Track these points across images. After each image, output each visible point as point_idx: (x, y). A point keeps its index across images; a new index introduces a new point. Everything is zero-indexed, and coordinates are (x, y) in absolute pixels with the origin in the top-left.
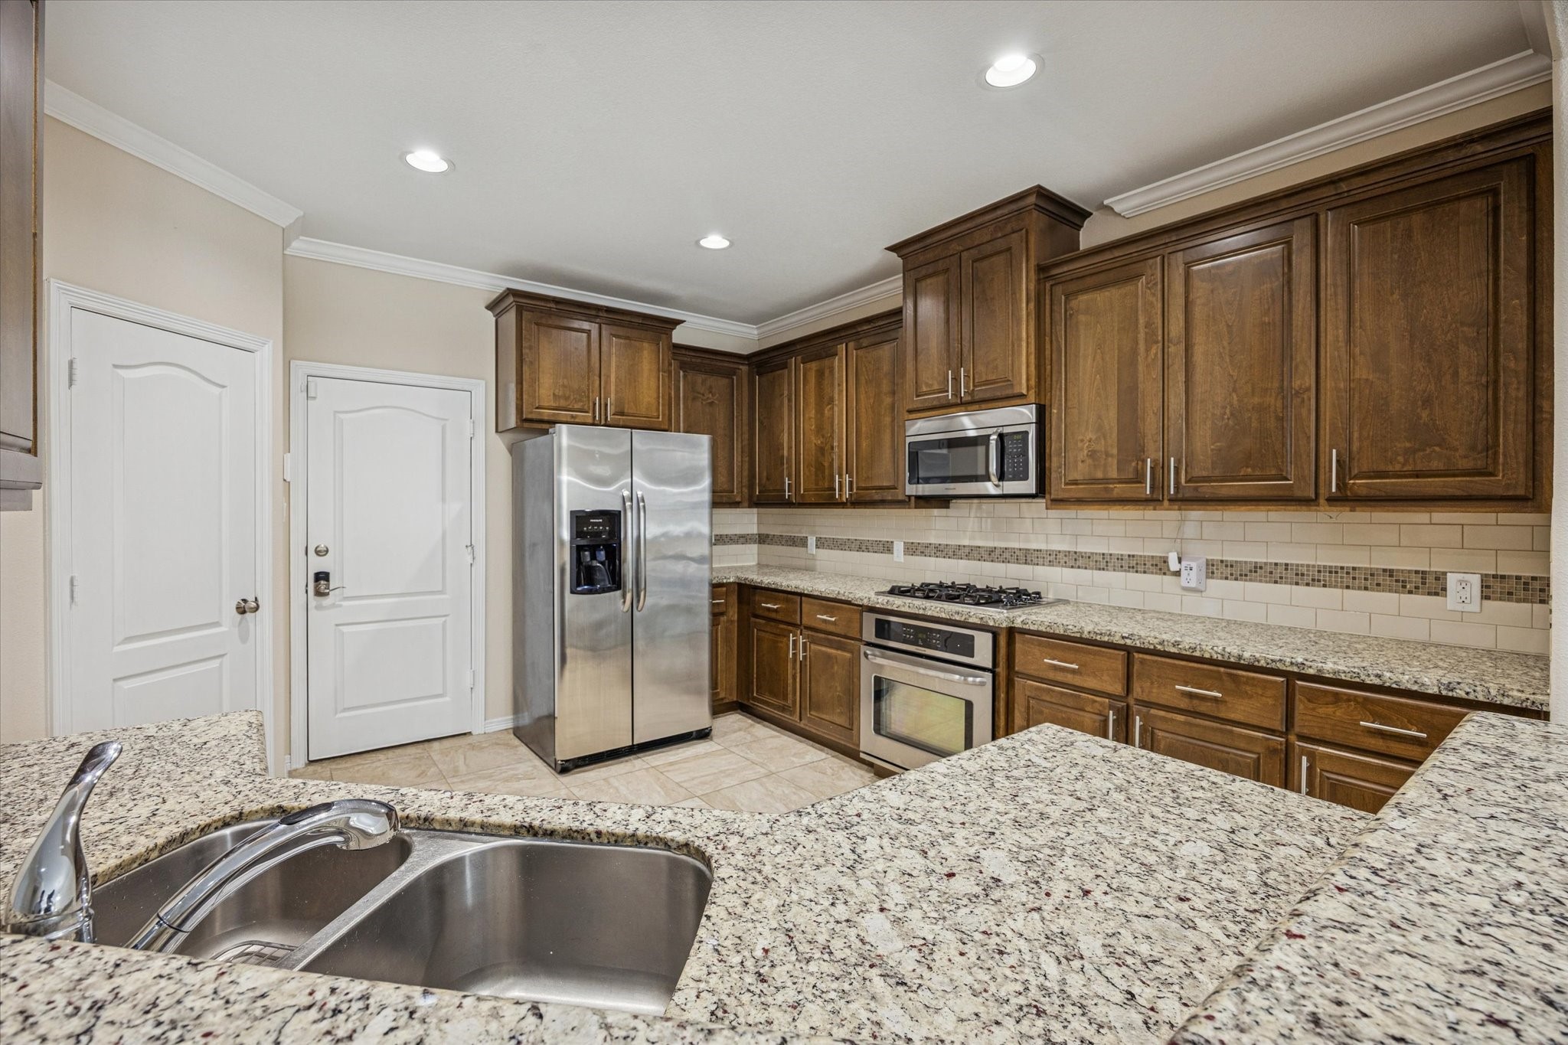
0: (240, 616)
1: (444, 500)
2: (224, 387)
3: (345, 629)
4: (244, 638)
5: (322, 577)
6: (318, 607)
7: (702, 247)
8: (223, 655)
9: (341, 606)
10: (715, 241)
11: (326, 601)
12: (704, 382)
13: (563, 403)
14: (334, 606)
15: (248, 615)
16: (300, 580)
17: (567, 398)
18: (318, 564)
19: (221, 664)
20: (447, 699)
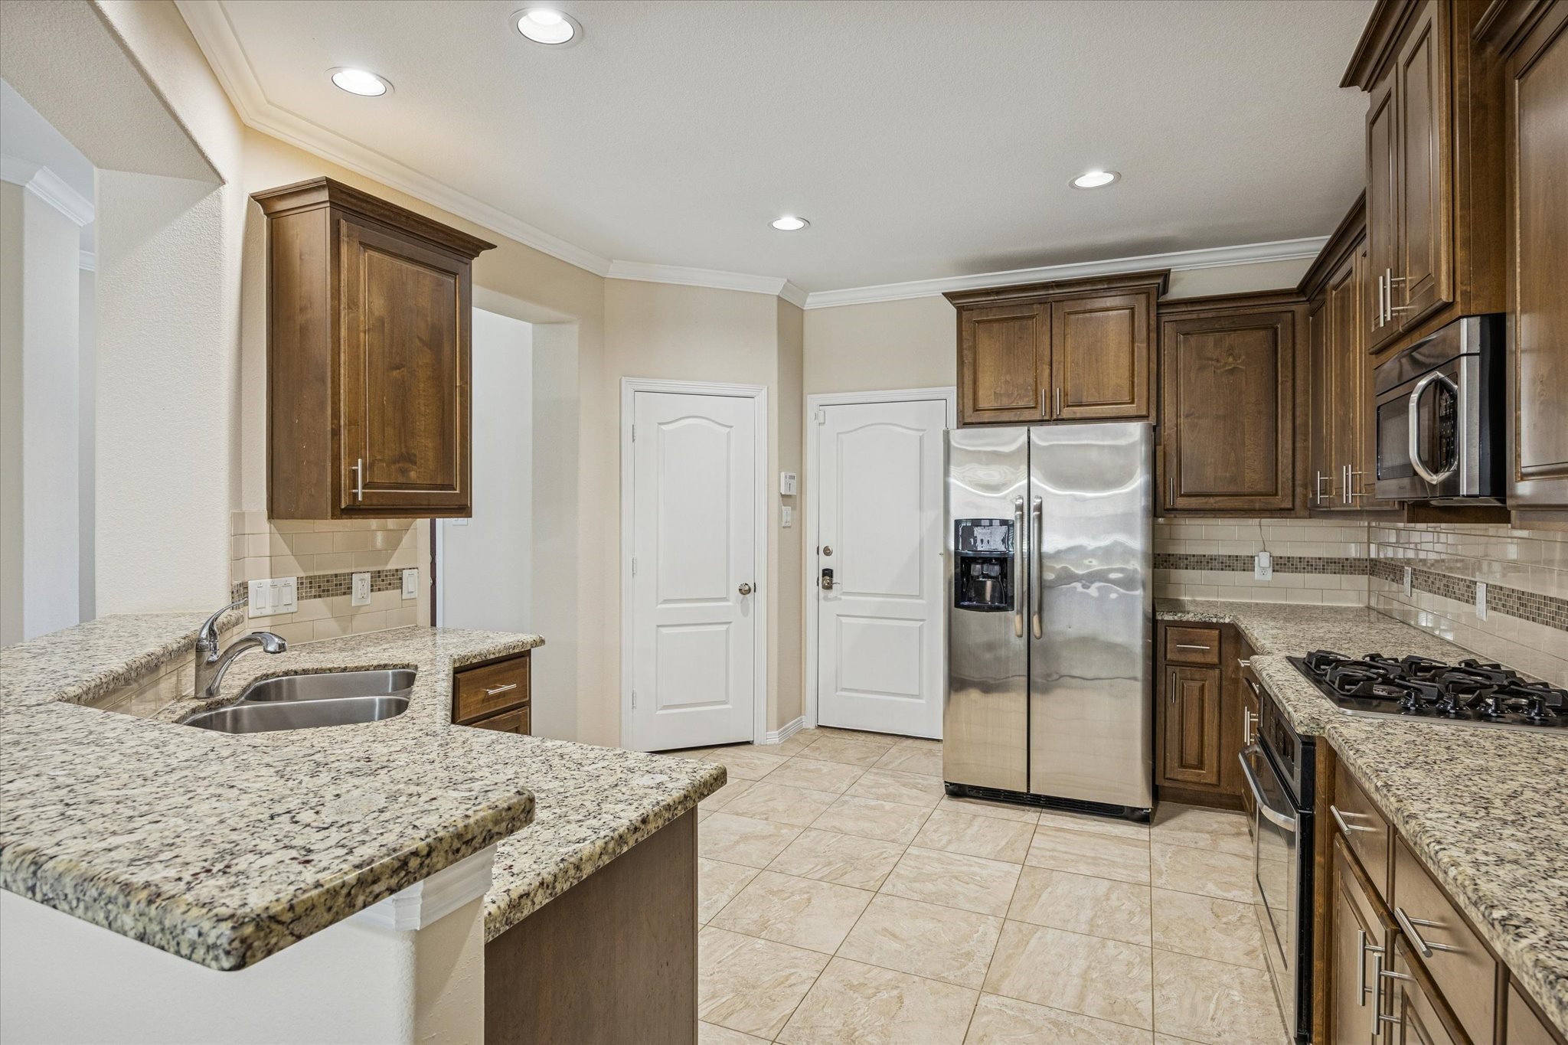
0: (742, 596)
1: (921, 508)
2: (731, 427)
3: (843, 619)
4: (745, 613)
5: (828, 573)
6: (826, 598)
7: (1078, 188)
8: (730, 623)
9: (840, 599)
10: (1095, 178)
11: (832, 594)
12: (1217, 344)
13: (1005, 402)
14: (836, 598)
15: (749, 596)
16: (812, 574)
17: (1009, 396)
18: (826, 562)
19: (728, 629)
20: (923, 701)
